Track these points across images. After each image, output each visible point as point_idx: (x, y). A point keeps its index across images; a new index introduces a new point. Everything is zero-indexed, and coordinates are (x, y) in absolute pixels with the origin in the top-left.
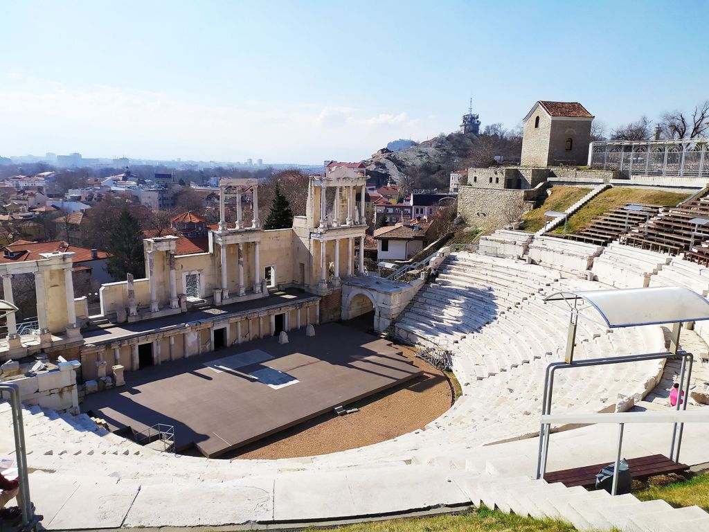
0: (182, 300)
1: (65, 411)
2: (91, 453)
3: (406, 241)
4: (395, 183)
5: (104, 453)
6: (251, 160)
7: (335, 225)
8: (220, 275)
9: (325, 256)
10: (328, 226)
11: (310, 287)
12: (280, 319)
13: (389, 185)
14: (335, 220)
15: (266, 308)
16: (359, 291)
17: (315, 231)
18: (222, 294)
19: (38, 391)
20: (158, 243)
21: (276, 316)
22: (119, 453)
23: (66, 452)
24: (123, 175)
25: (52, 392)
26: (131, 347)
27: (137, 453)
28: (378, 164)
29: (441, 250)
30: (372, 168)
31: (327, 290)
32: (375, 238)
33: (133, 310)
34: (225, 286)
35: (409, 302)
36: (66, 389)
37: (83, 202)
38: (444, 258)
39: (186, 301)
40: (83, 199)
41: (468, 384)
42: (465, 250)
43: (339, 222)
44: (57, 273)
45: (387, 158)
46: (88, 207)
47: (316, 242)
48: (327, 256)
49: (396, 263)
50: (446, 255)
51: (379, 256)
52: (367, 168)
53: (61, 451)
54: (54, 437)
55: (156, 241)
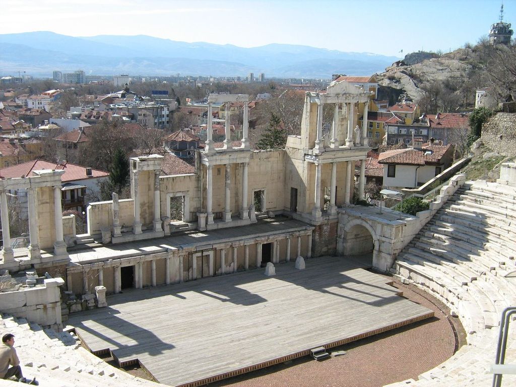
0: (166, 223)
1: (49, 326)
2: (68, 370)
3: (416, 167)
4: (411, 100)
5: (80, 372)
6: (252, 75)
7: (332, 146)
8: (205, 198)
9: (320, 181)
10: (325, 147)
11: (303, 215)
12: (267, 249)
13: (404, 102)
14: (332, 140)
15: (253, 236)
16: (358, 222)
17: (310, 153)
18: (207, 218)
19: (25, 305)
20: (143, 162)
21: (263, 245)
22: (94, 373)
23: (44, 365)
24: (121, 92)
25: (38, 307)
26: (114, 269)
27: (112, 375)
28: (391, 78)
29: (454, 178)
30: (386, 83)
31: (321, 219)
32: (379, 162)
33: (118, 231)
34: (210, 209)
35: (414, 236)
36: (51, 305)
37: (83, 120)
38: (457, 187)
39: (170, 225)
40: (83, 117)
41: (475, 332)
42: (484, 178)
43: (337, 144)
44: (47, 190)
45: (403, 72)
46: (87, 125)
47: (311, 164)
48: (322, 181)
49: (403, 191)
50: (460, 183)
51: (385, 183)
52: (380, 83)
53: (41, 364)
54: (36, 351)
55: (142, 160)
